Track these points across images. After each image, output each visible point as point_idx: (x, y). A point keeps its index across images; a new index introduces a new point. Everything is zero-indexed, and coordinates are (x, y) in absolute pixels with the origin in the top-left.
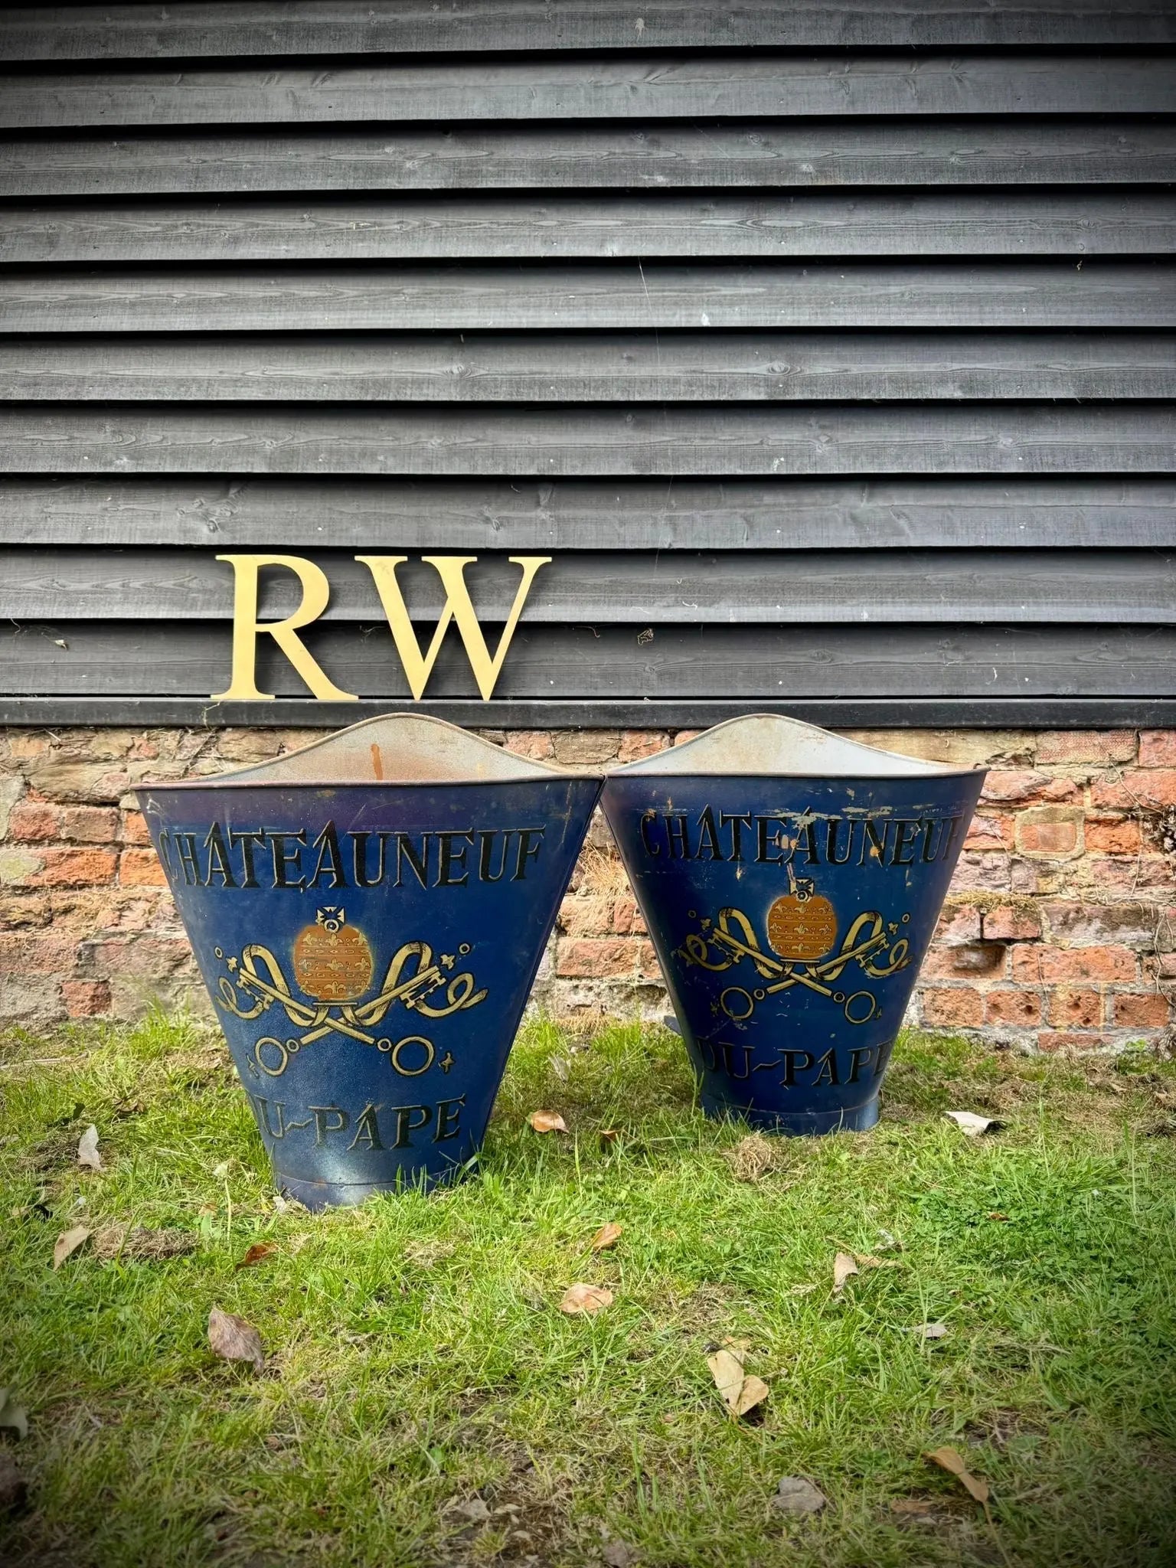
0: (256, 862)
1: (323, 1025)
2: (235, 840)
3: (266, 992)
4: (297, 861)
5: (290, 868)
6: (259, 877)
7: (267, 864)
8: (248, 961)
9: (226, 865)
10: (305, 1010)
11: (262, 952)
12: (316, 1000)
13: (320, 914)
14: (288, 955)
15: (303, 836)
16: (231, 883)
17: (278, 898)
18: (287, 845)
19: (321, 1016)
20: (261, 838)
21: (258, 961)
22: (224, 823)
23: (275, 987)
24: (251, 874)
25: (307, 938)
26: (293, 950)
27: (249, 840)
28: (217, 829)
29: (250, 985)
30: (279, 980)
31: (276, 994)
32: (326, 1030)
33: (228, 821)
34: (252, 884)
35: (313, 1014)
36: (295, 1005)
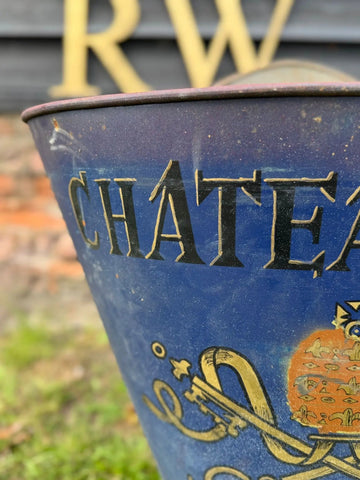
0: (240, 228)
1: (320, 464)
2: (206, 190)
3: (233, 413)
4: (314, 227)
5: (299, 238)
6: (241, 252)
7: (259, 231)
8: (208, 370)
9: (186, 231)
10: (296, 444)
11: (233, 360)
12: (316, 432)
13: (341, 312)
14: (279, 369)
15: (331, 186)
16: (191, 256)
17: (272, 284)
18: (299, 198)
19: (319, 454)
20: (254, 188)
21: (225, 372)
22: (190, 162)
23: (251, 410)
24: (229, 244)
25: (315, 347)
26: (288, 363)
27: (231, 190)
28: (175, 172)
30: (258, 401)
31: (251, 418)
32: (326, 471)
33: (196, 160)
34: (230, 260)
35: (307, 450)
36: (281, 436)
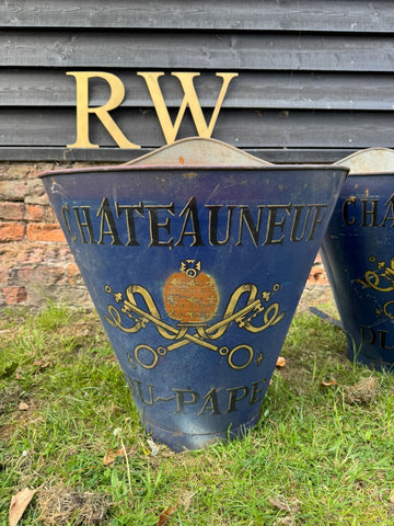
0: (137, 228)
1: (183, 338)
2: (121, 211)
3: (143, 316)
4: (167, 227)
5: (162, 232)
6: (138, 239)
7: (145, 228)
8: (130, 296)
9: (114, 230)
10: (171, 329)
11: (140, 290)
12: (179, 322)
13: (183, 265)
14: (160, 293)
15: (172, 208)
16: (118, 242)
17: (153, 253)
18: (160, 214)
19: (182, 333)
20: (141, 210)
21: (138, 296)
22: (112, 196)
23: (150, 314)
24: (133, 236)
25: (174, 281)
26: (163, 289)
27: (131, 211)
28: (107, 203)
29: (132, 311)
30: (153, 309)
31: (151, 318)
32: (186, 342)
33: (115, 197)
34: (134, 243)
35: (177, 332)
36: (164, 325)
